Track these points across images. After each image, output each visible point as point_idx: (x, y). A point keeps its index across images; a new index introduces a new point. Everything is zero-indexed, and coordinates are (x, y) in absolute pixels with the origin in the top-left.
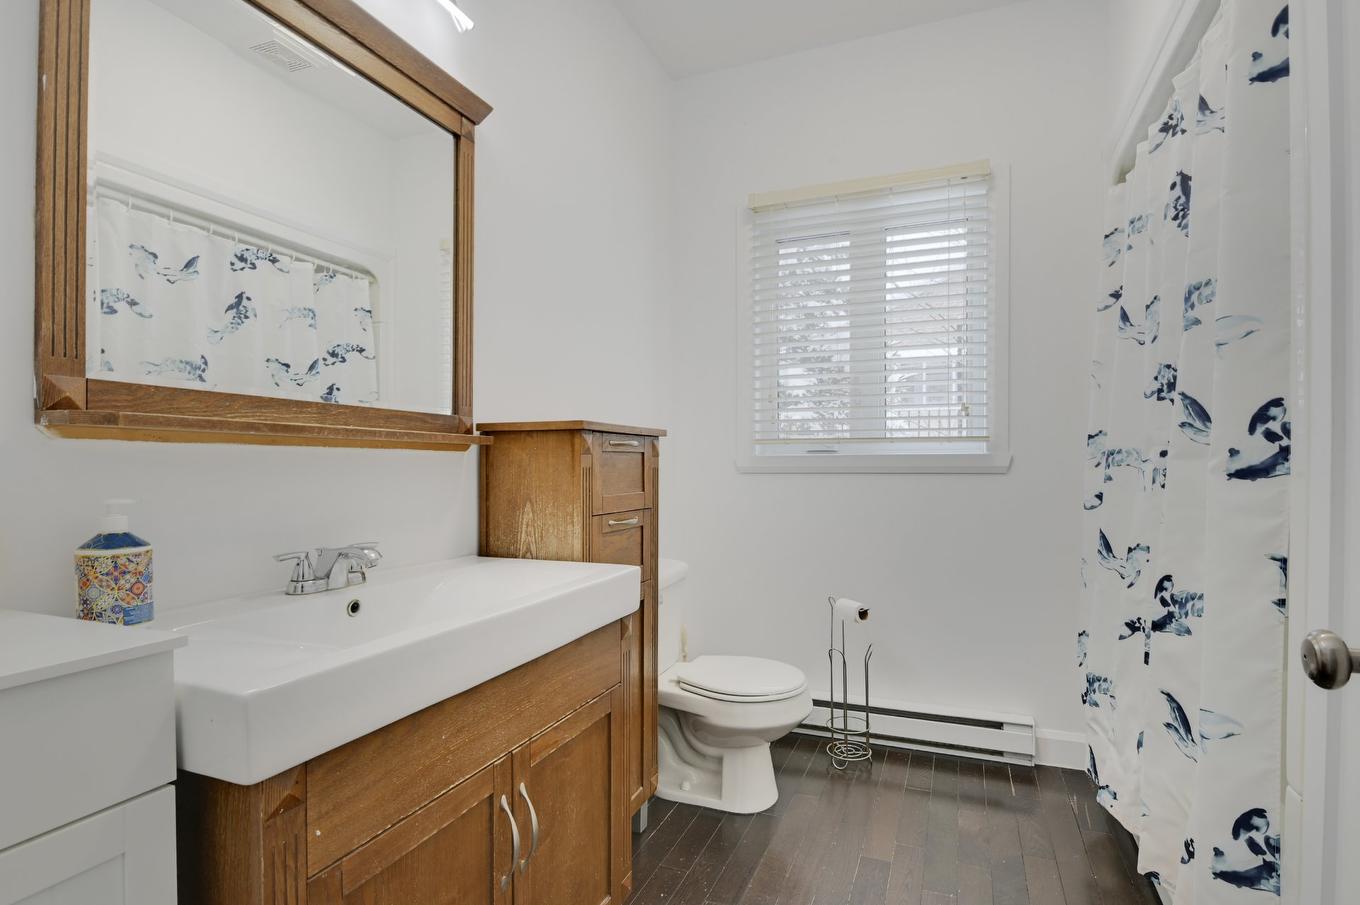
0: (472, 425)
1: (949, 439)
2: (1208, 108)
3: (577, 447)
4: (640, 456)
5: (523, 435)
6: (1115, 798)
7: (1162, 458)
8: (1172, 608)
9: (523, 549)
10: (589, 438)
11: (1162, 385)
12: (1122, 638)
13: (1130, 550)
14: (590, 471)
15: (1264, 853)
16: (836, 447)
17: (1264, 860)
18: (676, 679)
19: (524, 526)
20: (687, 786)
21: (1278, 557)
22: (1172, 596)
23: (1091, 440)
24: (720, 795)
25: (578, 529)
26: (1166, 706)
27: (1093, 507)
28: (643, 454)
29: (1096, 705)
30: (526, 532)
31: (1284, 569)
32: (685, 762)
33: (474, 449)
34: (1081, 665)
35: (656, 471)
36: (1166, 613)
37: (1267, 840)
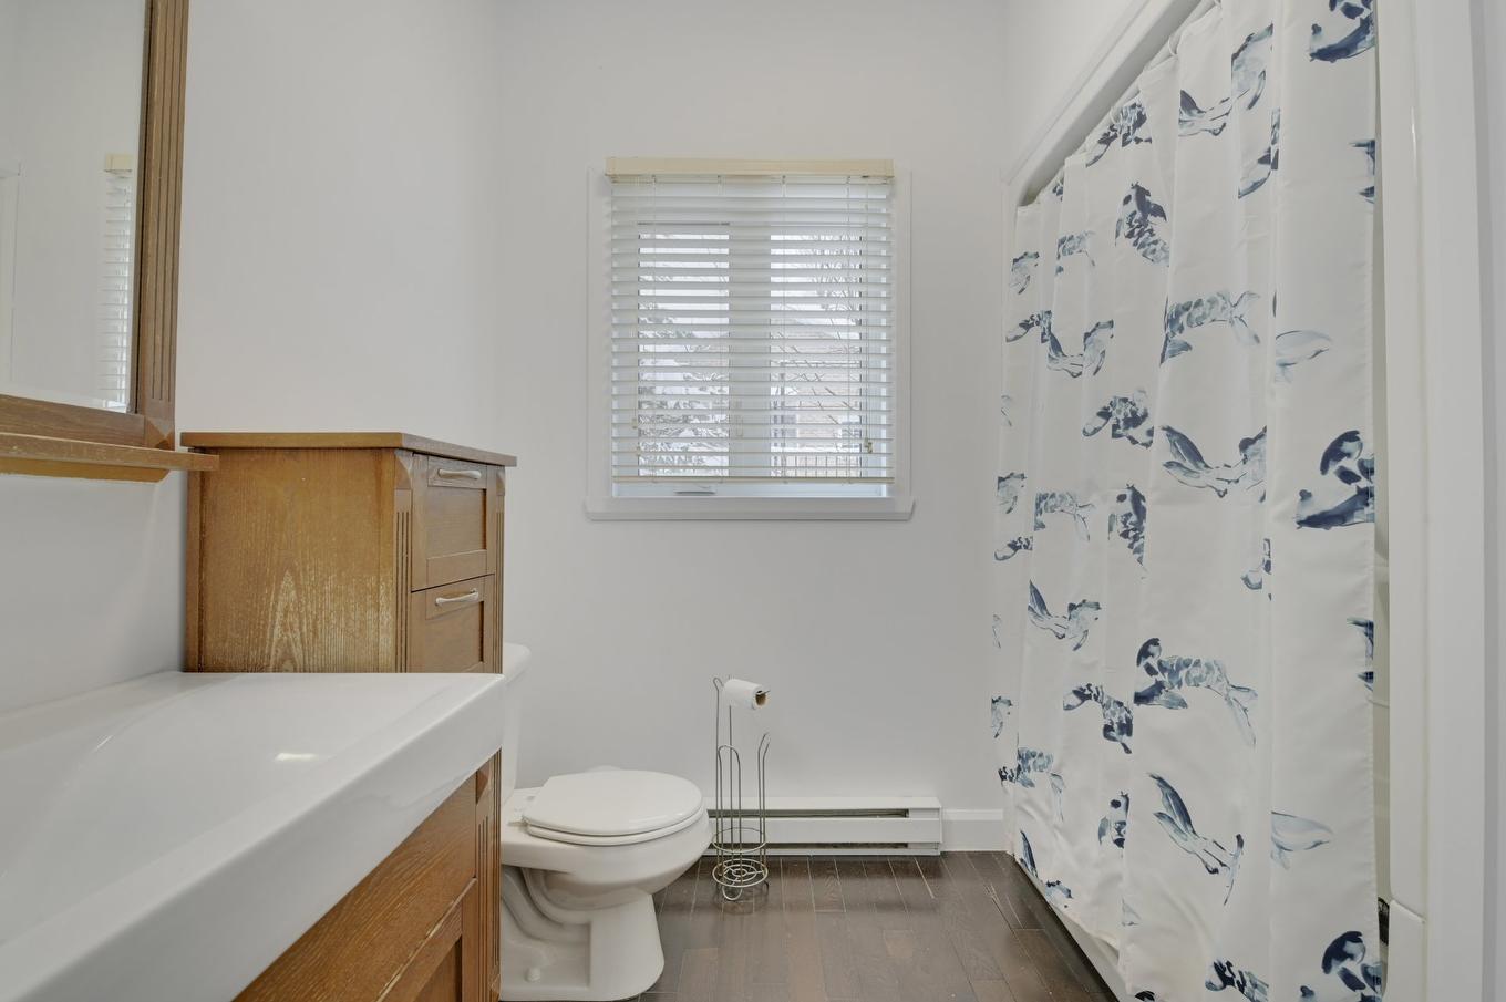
0: (172, 436)
1: (850, 480)
2: (1194, 106)
3: (387, 476)
4: (479, 496)
5: (279, 455)
6: (1070, 896)
7: (1119, 504)
8: (1160, 677)
9: (275, 653)
10: (408, 464)
11: (1118, 421)
12: (1069, 708)
13: (1072, 607)
14: (408, 518)
15: (1362, 987)
16: (713, 487)
17: (1362, 995)
18: (519, 819)
19: (279, 616)
20: (536, 974)
21: (1362, 621)
22: (1160, 663)
23: (1002, 483)
24: (588, 981)
25: (387, 616)
26: (1157, 793)
27: (1005, 558)
28: (485, 491)
29: (1032, 785)
30: (283, 625)
31: (1370, 636)
32: (530, 936)
33: (175, 479)
34: (997, 736)
35: (500, 517)
36: (1153, 683)
37: (1365, 969)
